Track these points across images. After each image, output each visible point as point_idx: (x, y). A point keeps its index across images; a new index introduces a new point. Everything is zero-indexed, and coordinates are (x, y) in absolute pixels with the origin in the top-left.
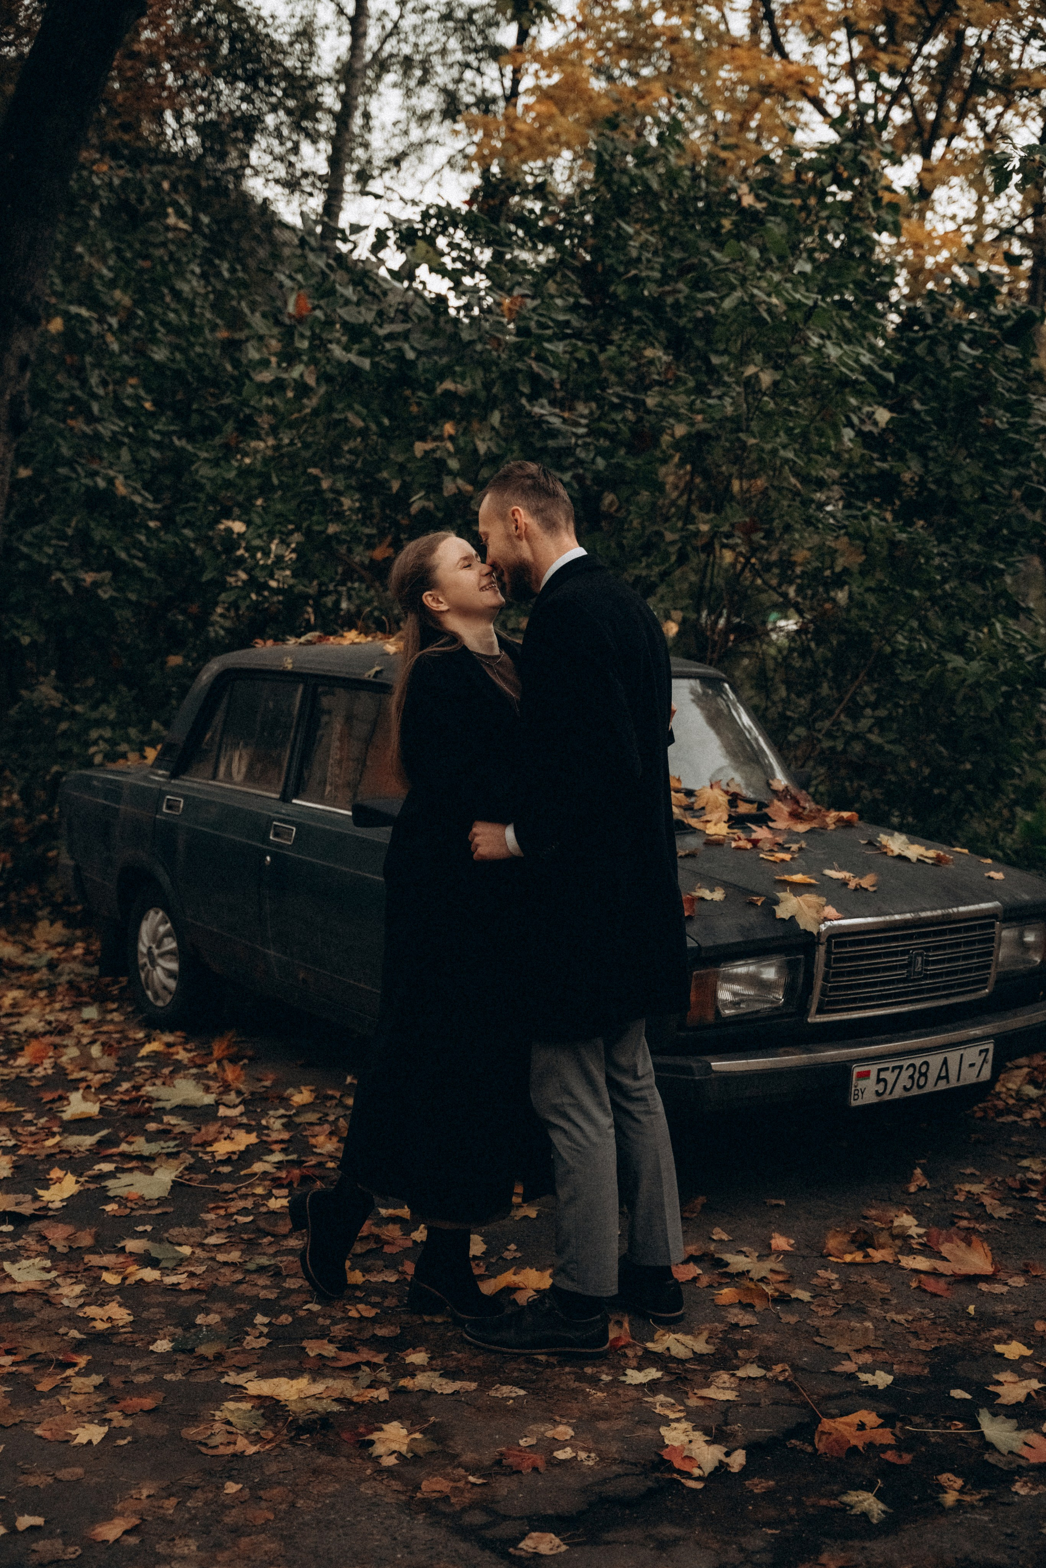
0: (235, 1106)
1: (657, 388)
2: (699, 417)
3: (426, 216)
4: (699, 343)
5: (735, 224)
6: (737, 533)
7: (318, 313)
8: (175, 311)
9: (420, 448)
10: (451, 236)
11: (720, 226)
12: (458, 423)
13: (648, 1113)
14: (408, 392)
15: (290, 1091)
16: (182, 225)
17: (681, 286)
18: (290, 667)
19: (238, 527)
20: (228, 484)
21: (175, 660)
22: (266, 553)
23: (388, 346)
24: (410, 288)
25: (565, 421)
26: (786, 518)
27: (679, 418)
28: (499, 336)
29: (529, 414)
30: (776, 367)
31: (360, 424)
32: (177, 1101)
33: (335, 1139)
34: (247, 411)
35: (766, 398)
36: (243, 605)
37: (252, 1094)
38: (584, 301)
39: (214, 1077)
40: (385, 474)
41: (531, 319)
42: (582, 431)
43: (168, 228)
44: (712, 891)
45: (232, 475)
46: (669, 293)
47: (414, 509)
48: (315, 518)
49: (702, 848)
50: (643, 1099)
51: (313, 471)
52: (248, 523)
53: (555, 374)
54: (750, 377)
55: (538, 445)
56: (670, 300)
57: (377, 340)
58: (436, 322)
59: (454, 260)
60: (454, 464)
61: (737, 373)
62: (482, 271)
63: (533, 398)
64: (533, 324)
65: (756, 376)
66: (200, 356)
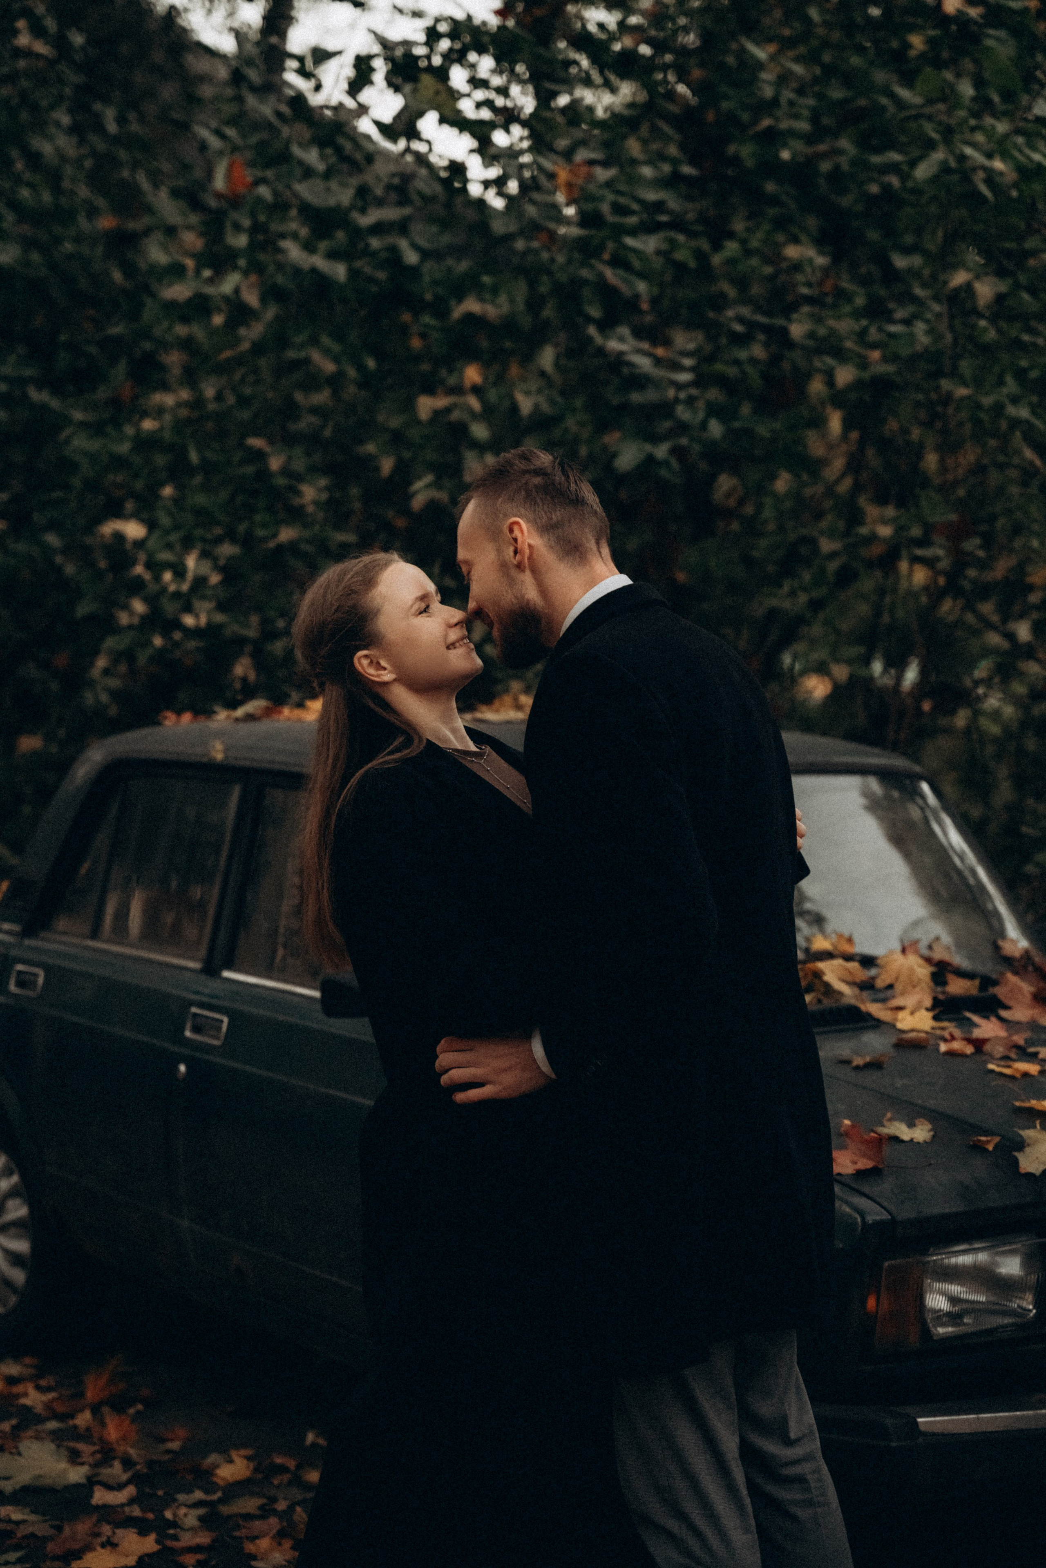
0: (120, 1487)
1: (806, 309)
2: (876, 355)
3: (433, 35)
4: (873, 235)
5: (931, 42)
6: (938, 539)
7: (264, 191)
8: (29, 185)
9: (426, 405)
10: (473, 66)
11: (908, 46)
12: (486, 365)
13: (809, 1503)
14: (406, 317)
15: (213, 1458)
16: (41, 48)
17: (844, 143)
18: (219, 756)
19: (134, 530)
20: (118, 462)
21: (29, 743)
22: (180, 572)
23: (375, 243)
24: (408, 150)
25: (658, 362)
26: (1019, 515)
27: (840, 354)
28: (552, 225)
29: (601, 352)
30: (1001, 273)
31: (329, 367)
32: (24, 1478)
33: (287, 1544)
34: (148, 346)
35: (983, 323)
36: (142, 658)
37: (150, 1464)
38: (687, 170)
39: (86, 1436)
40: (370, 448)
41: (602, 199)
42: (684, 377)
43: (18, 53)
44: (911, 1125)
45: (124, 448)
46: (825, 155)
47: (418, 502)
48: (258, 518)
49: (892, 1052)
50: (801, 1480)
51: (255, 442)
52: (151, 525)
53: (642, 287)
54: (957, 290)
55: (615, 401)
56: (825, 166)
57: (357, 233)
58: (448, 205)
59: (479, 105)
60: (480, 431)
61: (934, 282)
62: (524, 124)
63: (606, 325)
64: (605, 208)
65: (968, 287)
66: (70, 257)
